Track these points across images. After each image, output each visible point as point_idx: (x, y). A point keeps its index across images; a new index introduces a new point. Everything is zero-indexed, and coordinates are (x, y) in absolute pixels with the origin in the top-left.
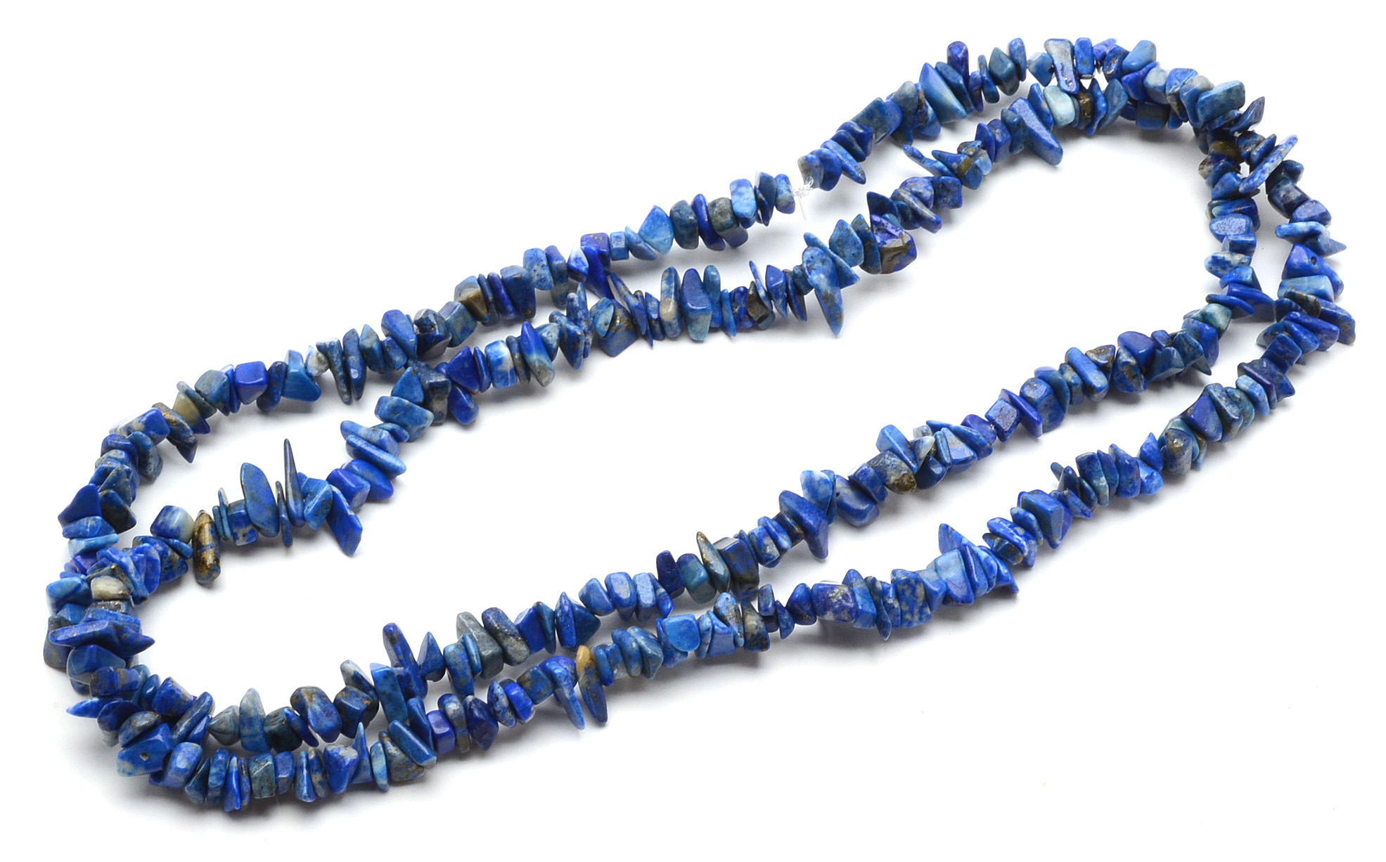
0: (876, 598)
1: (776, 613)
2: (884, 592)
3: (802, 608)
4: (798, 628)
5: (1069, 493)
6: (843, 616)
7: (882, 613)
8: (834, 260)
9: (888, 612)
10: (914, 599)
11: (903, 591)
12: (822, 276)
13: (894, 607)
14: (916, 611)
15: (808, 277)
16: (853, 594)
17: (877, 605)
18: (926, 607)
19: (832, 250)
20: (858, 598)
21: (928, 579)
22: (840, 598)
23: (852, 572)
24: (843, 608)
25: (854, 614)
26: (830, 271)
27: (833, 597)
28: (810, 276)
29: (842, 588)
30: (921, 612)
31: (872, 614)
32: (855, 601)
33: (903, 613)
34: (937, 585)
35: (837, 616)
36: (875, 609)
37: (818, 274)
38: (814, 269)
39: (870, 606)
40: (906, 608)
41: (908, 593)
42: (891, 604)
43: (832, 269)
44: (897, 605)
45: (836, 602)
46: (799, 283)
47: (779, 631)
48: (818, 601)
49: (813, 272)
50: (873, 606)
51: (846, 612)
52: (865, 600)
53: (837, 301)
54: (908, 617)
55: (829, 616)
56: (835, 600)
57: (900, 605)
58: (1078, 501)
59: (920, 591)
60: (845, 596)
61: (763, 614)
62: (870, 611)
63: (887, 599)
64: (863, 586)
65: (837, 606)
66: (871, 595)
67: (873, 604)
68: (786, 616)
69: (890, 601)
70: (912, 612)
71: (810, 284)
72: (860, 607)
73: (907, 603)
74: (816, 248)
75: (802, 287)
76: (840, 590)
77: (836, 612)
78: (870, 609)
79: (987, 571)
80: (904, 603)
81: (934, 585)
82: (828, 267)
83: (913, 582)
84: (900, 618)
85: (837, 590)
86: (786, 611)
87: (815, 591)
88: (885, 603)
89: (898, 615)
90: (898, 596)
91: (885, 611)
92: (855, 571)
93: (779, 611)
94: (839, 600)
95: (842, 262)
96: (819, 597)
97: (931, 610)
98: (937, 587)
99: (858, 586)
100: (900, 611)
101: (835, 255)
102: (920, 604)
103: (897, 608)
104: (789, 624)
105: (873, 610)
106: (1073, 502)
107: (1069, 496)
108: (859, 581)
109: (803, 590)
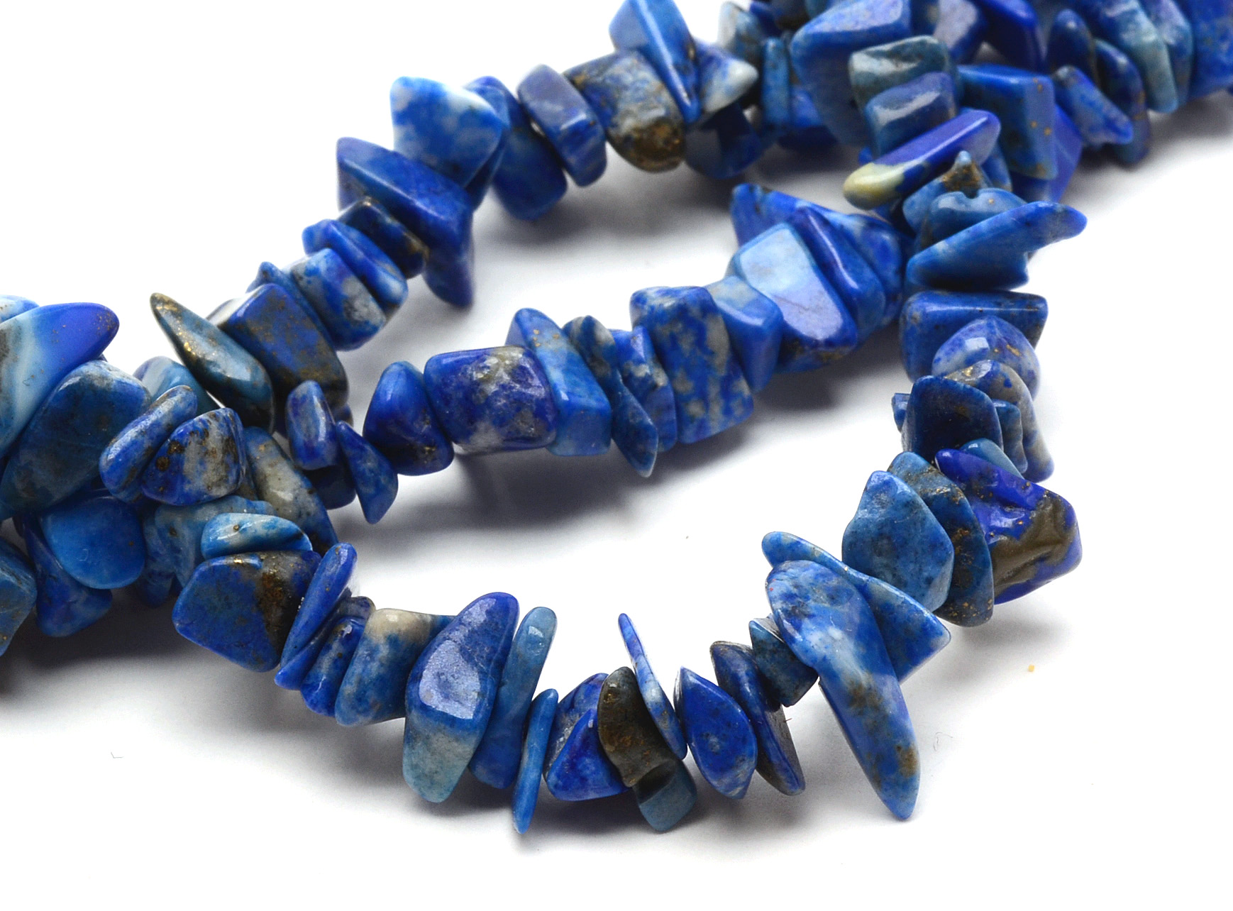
0: (604, 371)
1: (341, 457)
2: (621, 349)
3: (409, 431)
4: (410, 487)
5: (1072, 75)
6: (523, 427)
7: (625, 406)
8: (863, 589)
9: (642, 400)
10: (705, 358)
11: (674, 339)
12: (836, 633)
13: (655, 386)
14: (714, 390)
15: (793, 640)
16: (539, 366)
17: (609, 389)
18: (738, 377)
19: (851, 566)
20: (556, 375)
21: (729, 301)
22: (506, 378)
23: (526, 314)
24: (519, 402)
25: (550, 417)
26: (857, 619)
27: (487, 380)
28: (798, 637)
29: (507, 353)
30: (727, 393)
31: (600, 412)
32: (546, 381)
33: (680, 403)
34: (756, 311)
35: (506, 430)
36: (606, 399)
37: (820, 626)
38: (810, 616)
39: (591, 393)
40: (686, 386)
41: (686, 344)
42: (648, 378)
43: (862, 613)
44: (661, 379)
45: (496, 393)
46: (771, 668)
47: (357, 500)
48: (447, 401)
49: (807, 623)
50: (599, 392)
51: (528, 415)
52: (574, 378)
53: (891, 709)
54: (695, 409)
55: (486, 437)
56: (492, 388)
57: (671, 378)
58: (1095, 95)
59: (717, 336)
60: (518, 373)
61: (307, 467)
62: (593, 403)
63: (633, 368)
64: (562, 345)
65: (501, 402)
66: (588, 365)
67: (596, 386)
68: (370, 462)
69: (643, 370)
70: (703, 397)
71: (804, 658)
72: (564, 397)
73: (689, 373)
74: (806, 562)
75: (782, 679)
76: (502, 358)
77: (501, 421)
78: (592, 399)
79: (877, 262)
80: (679, 374)
81: (748, 314)
82: (851, 609)
83: (695, 311)
84: (673, 416)
85: (492, 361)
86: (368, 447)
87: (434, 376)
88: (629, 379)
89: (669, 407)
90: (662, 353)
91: (633, 399)
92: (533, 313)
93: (349, 452)
94: (503, 387)
95: (888, 592)
96: (450, 390)
97: (751, 384)
98: (758, 316)
99: (552, 350)
100: (671, 394)
101: (865, 578)
102: (722, 372)
103: (663, 388)
104: (383, 480)
105: (598, 400)
106: (1083, 97)
107: (1072, 81)
108: (548, 334)
109: (402, 381)
